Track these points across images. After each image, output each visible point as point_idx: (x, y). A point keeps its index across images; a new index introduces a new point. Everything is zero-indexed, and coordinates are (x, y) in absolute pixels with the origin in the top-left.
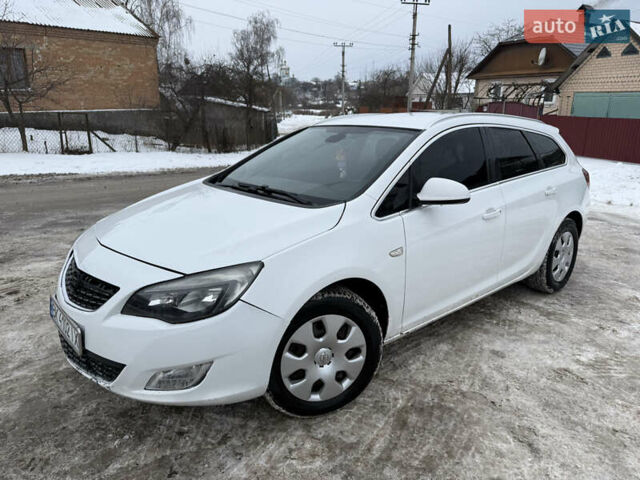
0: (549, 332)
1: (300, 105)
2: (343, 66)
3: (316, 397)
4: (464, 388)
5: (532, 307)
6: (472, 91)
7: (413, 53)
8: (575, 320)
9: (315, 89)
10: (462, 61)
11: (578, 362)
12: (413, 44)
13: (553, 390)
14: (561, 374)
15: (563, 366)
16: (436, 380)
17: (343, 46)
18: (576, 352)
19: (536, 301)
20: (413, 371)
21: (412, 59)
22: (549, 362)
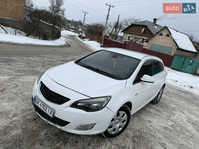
0: (159, 116)
1: (67, 27)
2: (84, 19)
3: (113, 133)
4: (145, 131)
5: (152, 108)
6: (122, 36)
7: (107, 21)
8: (163, 112)
9: (72, 23)
10: (121, 26)
11: (168, 125)
12: (108, 18)
13: (165, 133)
14: (166, 128)
15: (166, 126)
16: (138, 128)
17: (85, 13)
18: (167, 122)
19: (153, 106)
20: (131, 125)
21: (106, 22)
22: (162, 125)
